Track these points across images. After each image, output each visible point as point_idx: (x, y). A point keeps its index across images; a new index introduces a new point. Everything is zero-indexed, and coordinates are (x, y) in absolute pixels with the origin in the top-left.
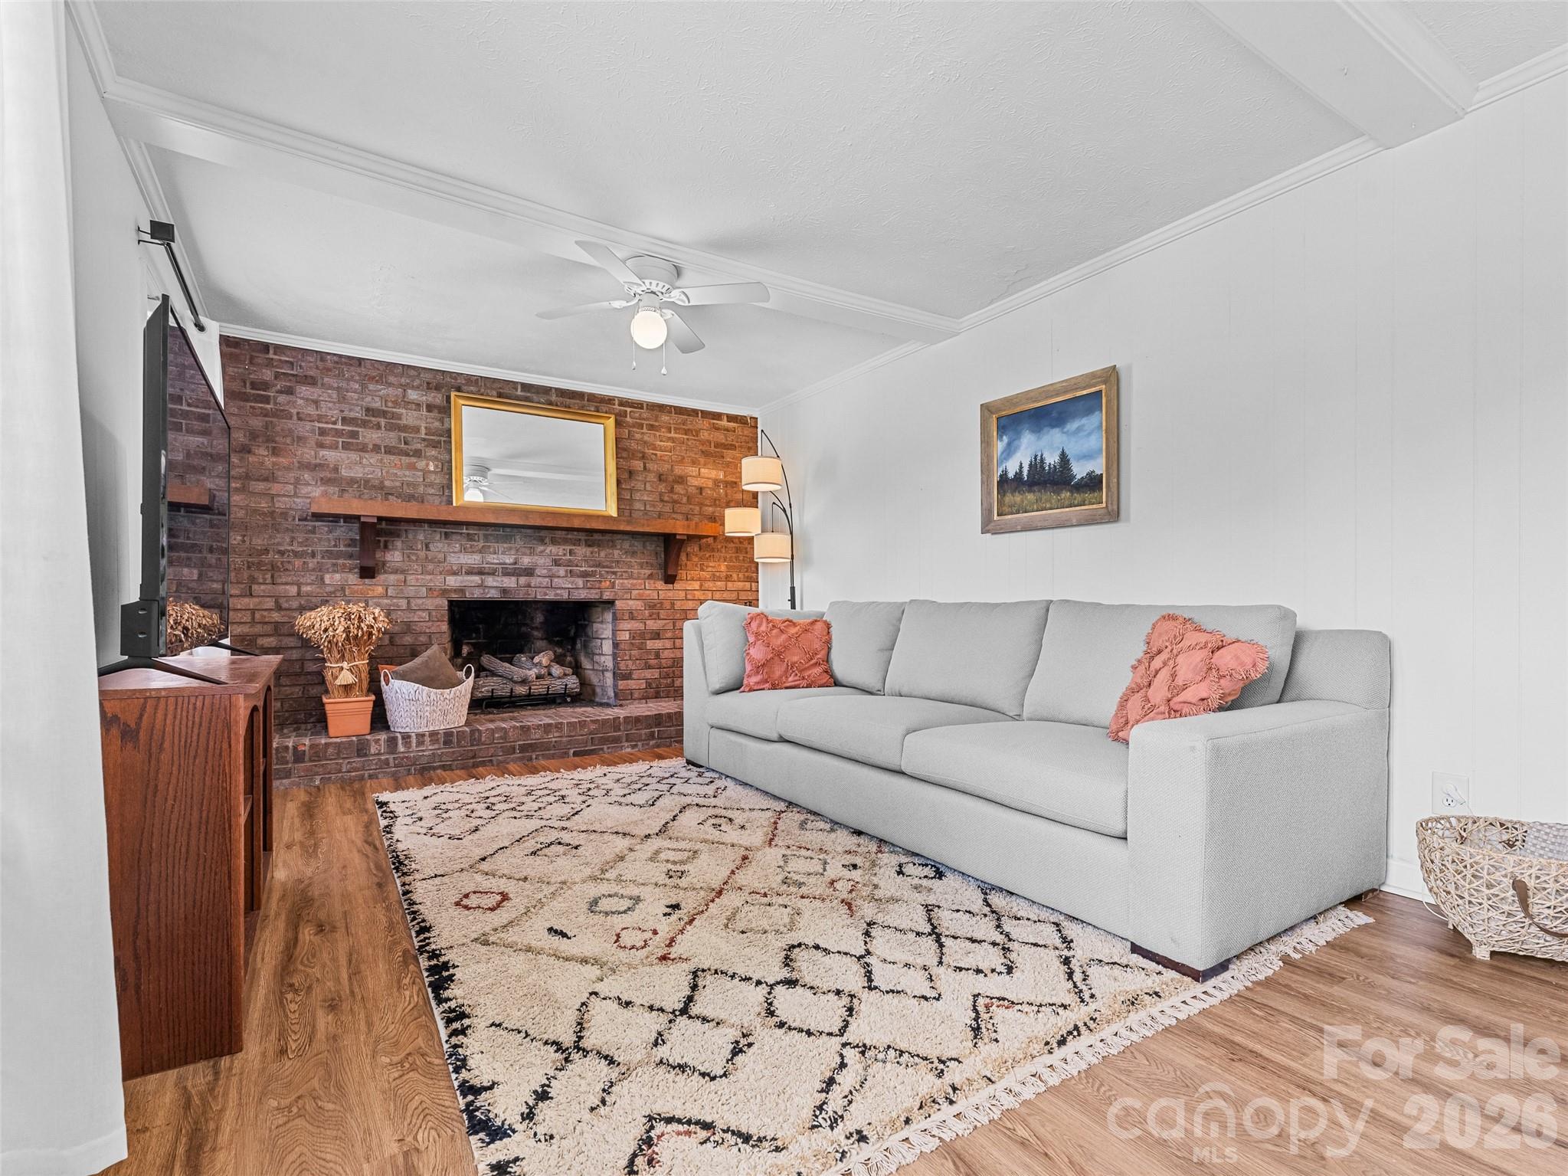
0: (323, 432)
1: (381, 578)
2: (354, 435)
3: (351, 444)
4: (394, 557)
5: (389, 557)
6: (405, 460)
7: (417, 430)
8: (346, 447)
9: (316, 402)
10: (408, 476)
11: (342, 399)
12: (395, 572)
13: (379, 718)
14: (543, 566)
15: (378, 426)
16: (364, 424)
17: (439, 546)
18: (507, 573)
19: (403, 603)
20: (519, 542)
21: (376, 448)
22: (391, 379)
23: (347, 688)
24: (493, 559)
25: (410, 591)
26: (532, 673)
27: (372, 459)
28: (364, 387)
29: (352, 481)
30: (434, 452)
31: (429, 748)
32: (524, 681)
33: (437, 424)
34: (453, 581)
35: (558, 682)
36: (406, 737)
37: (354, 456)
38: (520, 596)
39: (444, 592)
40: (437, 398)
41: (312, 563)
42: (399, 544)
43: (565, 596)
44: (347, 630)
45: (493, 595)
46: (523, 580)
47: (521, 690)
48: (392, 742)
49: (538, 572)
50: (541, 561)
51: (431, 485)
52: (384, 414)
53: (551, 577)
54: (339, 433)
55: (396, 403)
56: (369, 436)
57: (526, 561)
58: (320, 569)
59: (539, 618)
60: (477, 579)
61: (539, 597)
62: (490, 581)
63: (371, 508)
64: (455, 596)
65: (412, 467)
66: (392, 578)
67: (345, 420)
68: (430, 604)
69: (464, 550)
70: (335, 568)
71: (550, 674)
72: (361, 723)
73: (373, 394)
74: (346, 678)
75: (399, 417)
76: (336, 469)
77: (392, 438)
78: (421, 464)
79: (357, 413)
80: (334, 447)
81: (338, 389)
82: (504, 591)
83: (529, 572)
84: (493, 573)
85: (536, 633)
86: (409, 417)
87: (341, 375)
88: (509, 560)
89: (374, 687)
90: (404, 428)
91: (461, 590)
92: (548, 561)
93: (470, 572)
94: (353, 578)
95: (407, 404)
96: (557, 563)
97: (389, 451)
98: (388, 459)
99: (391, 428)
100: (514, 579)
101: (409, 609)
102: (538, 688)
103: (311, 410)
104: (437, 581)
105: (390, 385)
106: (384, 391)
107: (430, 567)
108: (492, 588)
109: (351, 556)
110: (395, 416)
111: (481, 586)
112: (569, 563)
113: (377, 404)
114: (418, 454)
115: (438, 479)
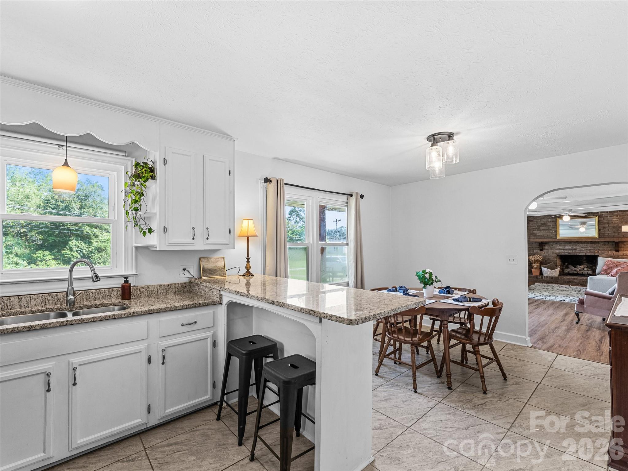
0: (534, 228)
1: (544, 251)
2: (539, 228)
3: (539, 230)
4: (546, 247)
5: (545, 247)
6: (548, 231)
7: (551, 226)
8: (538, 230)
9: (533, 224)
10: (549, 234)
11: (537, 222)
12: (546, 250)
13: (541, 273)
14: (579, 248)
15: (543, 226)
16: (541, 226)
17: (555, 245)
18: (570, 250)
19: (548, 255)
20: (573, 244)
21: (543, 230)
22: (546, 218)
23: (535, 268)
24: (567, 247)
25: (549, 253)
26: (577, 269)
27: (542, 232)
28: (541, 220)
29: (539, 236)
30: (554, 229)
31: (549, 279)
32: (576, 271)
33: (555, 224)
34: (557, 251)
35: (586, 272)
36: (545, 277)
37: (539, 232)
38: (573, 254)
39: (556, 253)
40: (554, 220)
41: (532, 249)
42: (547, 245)
43: (585, 254)
44: (535, 259)
45: (566, 254)
46: (573, 251)
47: (576, 272)
48: (542, 277)
49: (577, 249)
50: (578, 247)
51: (553, 235)
52: (544, 224)
53: (581, 250)
54: (536, 228)
55: (546, 222)
56: (541, 228)
57: (574, 247)
58: (533, 250)
59: (585, 258)
60: (563, 251)
61: (578, 254)
62: (566, 251)
63: (540, 241)
64: (558, 254)
65: (550, 232)
66: (546, 251)
67: (537, 226)
68: (553, 255)
69: (559, 246)
70: (536, 249)
71: (584, 270)
72: (538, 274)
73: (542, 221)
74: (535, 266)
75: (547, 224)
76: (536, 234)
77: (545, 228)
78: (551, 231)
79: (539, 225)
80: (536, 230)
81: (536, 221)
82: (569, 253)
83: (575, 249)
84: (566, 250)
85: (584, 261)
86: (549, 224)
87: (537, 219)
88: (570, 247)
89: (541, 268)
90: (548, 226)
91: (560, 253)
92: (580, 247)
93: (561, 250)
94: (539, 251)
95: (549, 222)
96: (582, 247)
97: (545, 230)
98: (545, 231)
99: (545, 226)
100: (571, 251)
101: (549, 256)
102: (580, 272)
103: (532, 225)
104: (555, 251)
105: (545, 219)
106: (544, 220)
107: (553, 249)
108: (566, 253)
109: (538, 247)
110: (546, 224)
111: (564, 252)
112: (586, 248)
113: (543, 223)
114: (551, 230)
115: (554, 234)
